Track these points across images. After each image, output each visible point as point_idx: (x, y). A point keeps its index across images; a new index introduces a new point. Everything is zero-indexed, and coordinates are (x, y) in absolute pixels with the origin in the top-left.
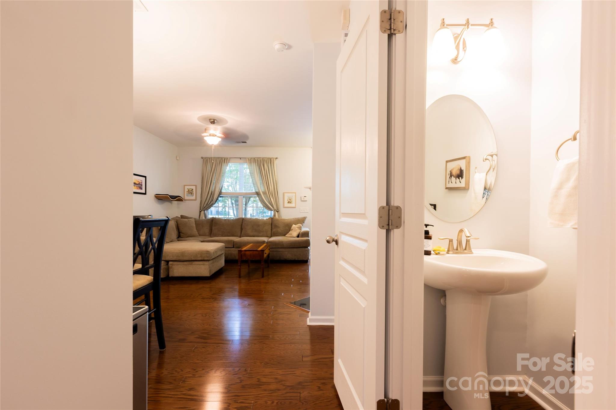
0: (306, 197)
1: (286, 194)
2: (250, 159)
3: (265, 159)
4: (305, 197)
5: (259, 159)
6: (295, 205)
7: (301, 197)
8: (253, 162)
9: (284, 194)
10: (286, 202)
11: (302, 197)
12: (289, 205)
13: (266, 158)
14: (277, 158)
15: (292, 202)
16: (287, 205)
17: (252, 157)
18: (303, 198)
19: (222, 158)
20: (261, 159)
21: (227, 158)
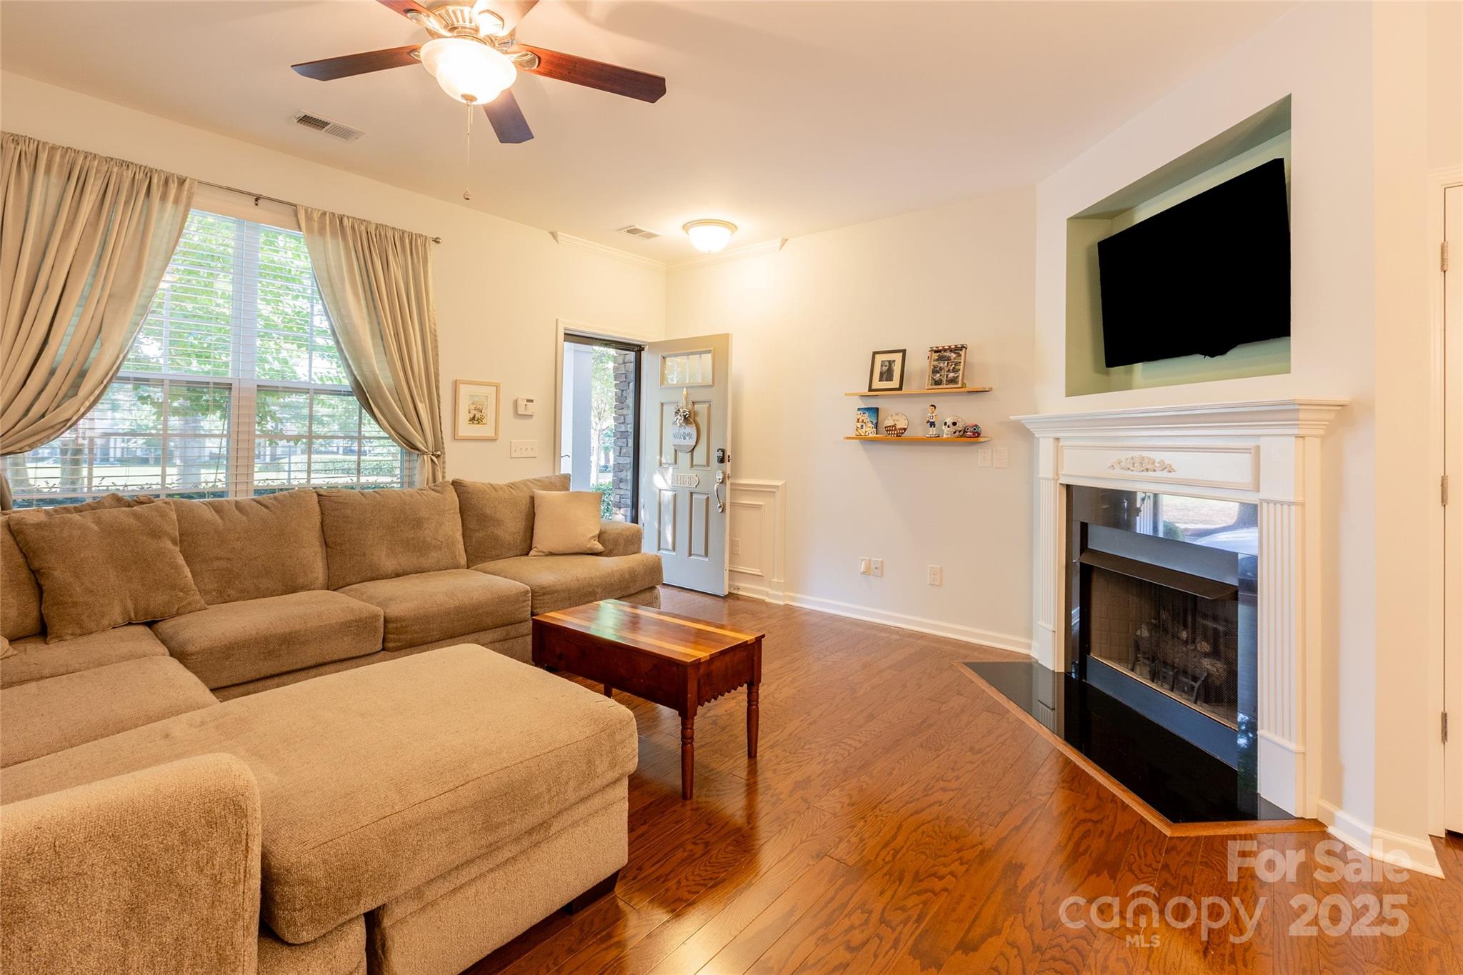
0: (532, 401)
1: (463, 389)
2: (316, 216)
3: (390, 234)
4: (528, 401)
5: (363, 228)
6: (496, 433)
7: (516, 402)
8: (334, 234)
9: (456, 385)
10: (464, 416)
11: (520, 402)
12: (476, 430)
13: (394, 229)
14: (436, 241)
15: (484, 421)
16: (465, 429)
17: (329, 209)
18: (522, 403)
19: (149, 173)
20: (372, 229)
21: (182, 182)
